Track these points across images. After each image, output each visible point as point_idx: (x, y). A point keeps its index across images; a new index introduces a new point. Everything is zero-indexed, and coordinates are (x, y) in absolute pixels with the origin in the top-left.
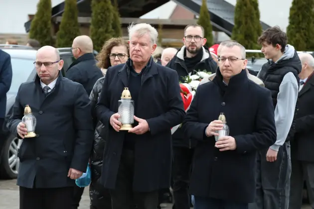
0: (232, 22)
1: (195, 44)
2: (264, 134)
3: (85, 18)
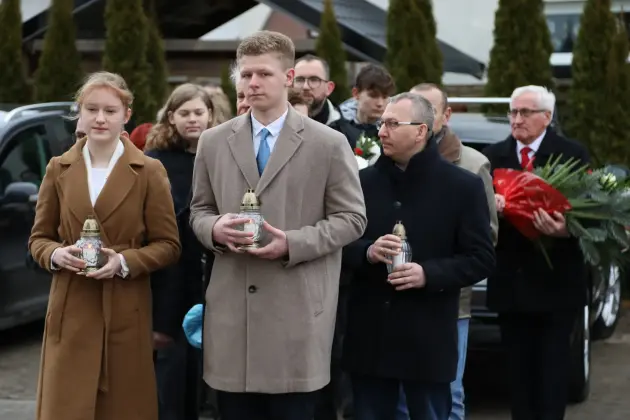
0: (383, 43)
1: (311, 92)
2: (474, 258)
3: (92, 42)
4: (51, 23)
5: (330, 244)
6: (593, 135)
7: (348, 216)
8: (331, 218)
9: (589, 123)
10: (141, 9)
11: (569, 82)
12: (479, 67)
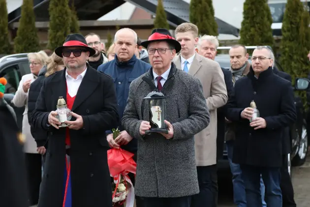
0: (188, 20)
3: (43, 23)
4: (22, 14)
5: (213, 107)
6: (293, 64)
7: (220, 95)
8: (213, 96)
9: (291, 58)
10: (67, 6)
11: (281, 37)
12: (236, 31)
